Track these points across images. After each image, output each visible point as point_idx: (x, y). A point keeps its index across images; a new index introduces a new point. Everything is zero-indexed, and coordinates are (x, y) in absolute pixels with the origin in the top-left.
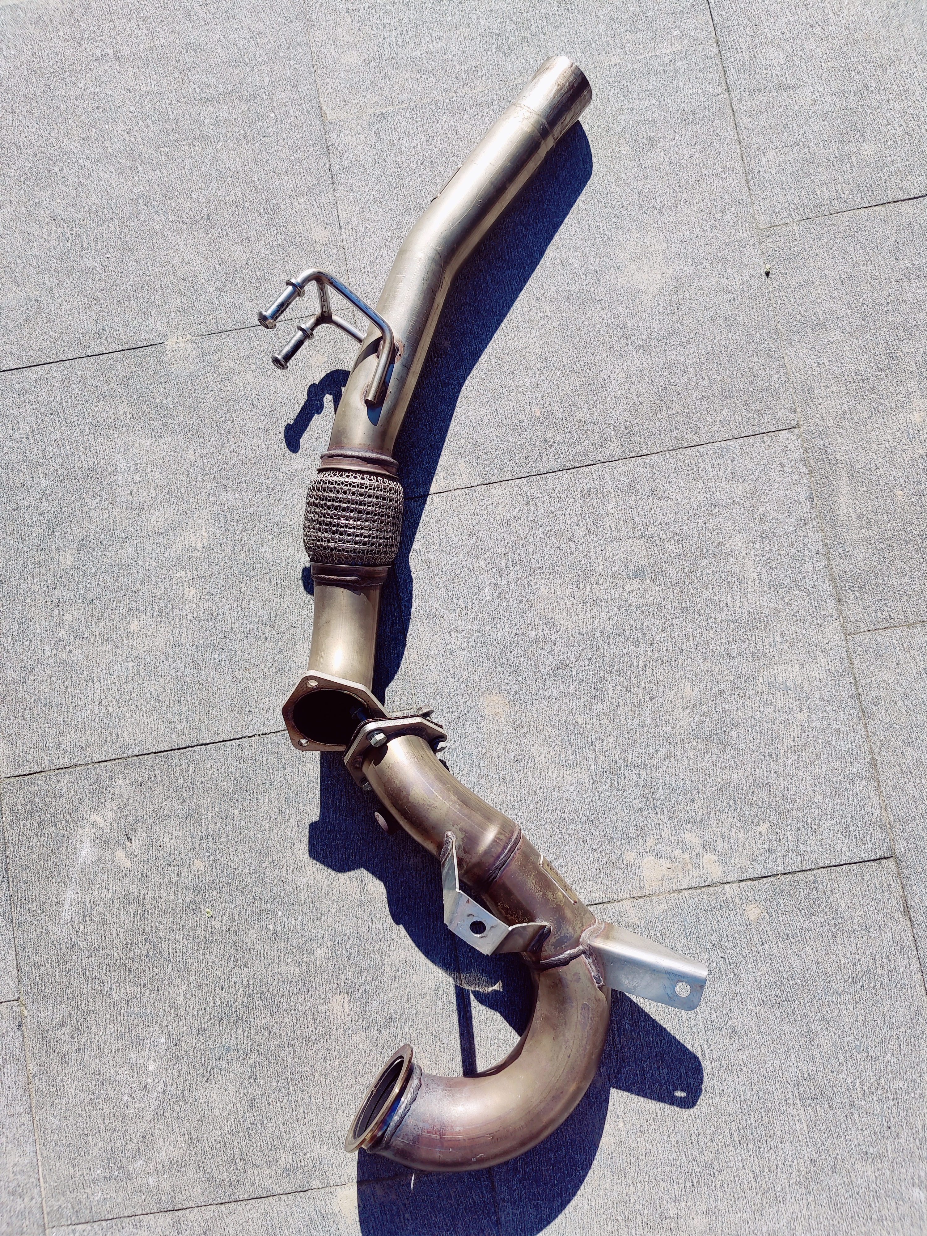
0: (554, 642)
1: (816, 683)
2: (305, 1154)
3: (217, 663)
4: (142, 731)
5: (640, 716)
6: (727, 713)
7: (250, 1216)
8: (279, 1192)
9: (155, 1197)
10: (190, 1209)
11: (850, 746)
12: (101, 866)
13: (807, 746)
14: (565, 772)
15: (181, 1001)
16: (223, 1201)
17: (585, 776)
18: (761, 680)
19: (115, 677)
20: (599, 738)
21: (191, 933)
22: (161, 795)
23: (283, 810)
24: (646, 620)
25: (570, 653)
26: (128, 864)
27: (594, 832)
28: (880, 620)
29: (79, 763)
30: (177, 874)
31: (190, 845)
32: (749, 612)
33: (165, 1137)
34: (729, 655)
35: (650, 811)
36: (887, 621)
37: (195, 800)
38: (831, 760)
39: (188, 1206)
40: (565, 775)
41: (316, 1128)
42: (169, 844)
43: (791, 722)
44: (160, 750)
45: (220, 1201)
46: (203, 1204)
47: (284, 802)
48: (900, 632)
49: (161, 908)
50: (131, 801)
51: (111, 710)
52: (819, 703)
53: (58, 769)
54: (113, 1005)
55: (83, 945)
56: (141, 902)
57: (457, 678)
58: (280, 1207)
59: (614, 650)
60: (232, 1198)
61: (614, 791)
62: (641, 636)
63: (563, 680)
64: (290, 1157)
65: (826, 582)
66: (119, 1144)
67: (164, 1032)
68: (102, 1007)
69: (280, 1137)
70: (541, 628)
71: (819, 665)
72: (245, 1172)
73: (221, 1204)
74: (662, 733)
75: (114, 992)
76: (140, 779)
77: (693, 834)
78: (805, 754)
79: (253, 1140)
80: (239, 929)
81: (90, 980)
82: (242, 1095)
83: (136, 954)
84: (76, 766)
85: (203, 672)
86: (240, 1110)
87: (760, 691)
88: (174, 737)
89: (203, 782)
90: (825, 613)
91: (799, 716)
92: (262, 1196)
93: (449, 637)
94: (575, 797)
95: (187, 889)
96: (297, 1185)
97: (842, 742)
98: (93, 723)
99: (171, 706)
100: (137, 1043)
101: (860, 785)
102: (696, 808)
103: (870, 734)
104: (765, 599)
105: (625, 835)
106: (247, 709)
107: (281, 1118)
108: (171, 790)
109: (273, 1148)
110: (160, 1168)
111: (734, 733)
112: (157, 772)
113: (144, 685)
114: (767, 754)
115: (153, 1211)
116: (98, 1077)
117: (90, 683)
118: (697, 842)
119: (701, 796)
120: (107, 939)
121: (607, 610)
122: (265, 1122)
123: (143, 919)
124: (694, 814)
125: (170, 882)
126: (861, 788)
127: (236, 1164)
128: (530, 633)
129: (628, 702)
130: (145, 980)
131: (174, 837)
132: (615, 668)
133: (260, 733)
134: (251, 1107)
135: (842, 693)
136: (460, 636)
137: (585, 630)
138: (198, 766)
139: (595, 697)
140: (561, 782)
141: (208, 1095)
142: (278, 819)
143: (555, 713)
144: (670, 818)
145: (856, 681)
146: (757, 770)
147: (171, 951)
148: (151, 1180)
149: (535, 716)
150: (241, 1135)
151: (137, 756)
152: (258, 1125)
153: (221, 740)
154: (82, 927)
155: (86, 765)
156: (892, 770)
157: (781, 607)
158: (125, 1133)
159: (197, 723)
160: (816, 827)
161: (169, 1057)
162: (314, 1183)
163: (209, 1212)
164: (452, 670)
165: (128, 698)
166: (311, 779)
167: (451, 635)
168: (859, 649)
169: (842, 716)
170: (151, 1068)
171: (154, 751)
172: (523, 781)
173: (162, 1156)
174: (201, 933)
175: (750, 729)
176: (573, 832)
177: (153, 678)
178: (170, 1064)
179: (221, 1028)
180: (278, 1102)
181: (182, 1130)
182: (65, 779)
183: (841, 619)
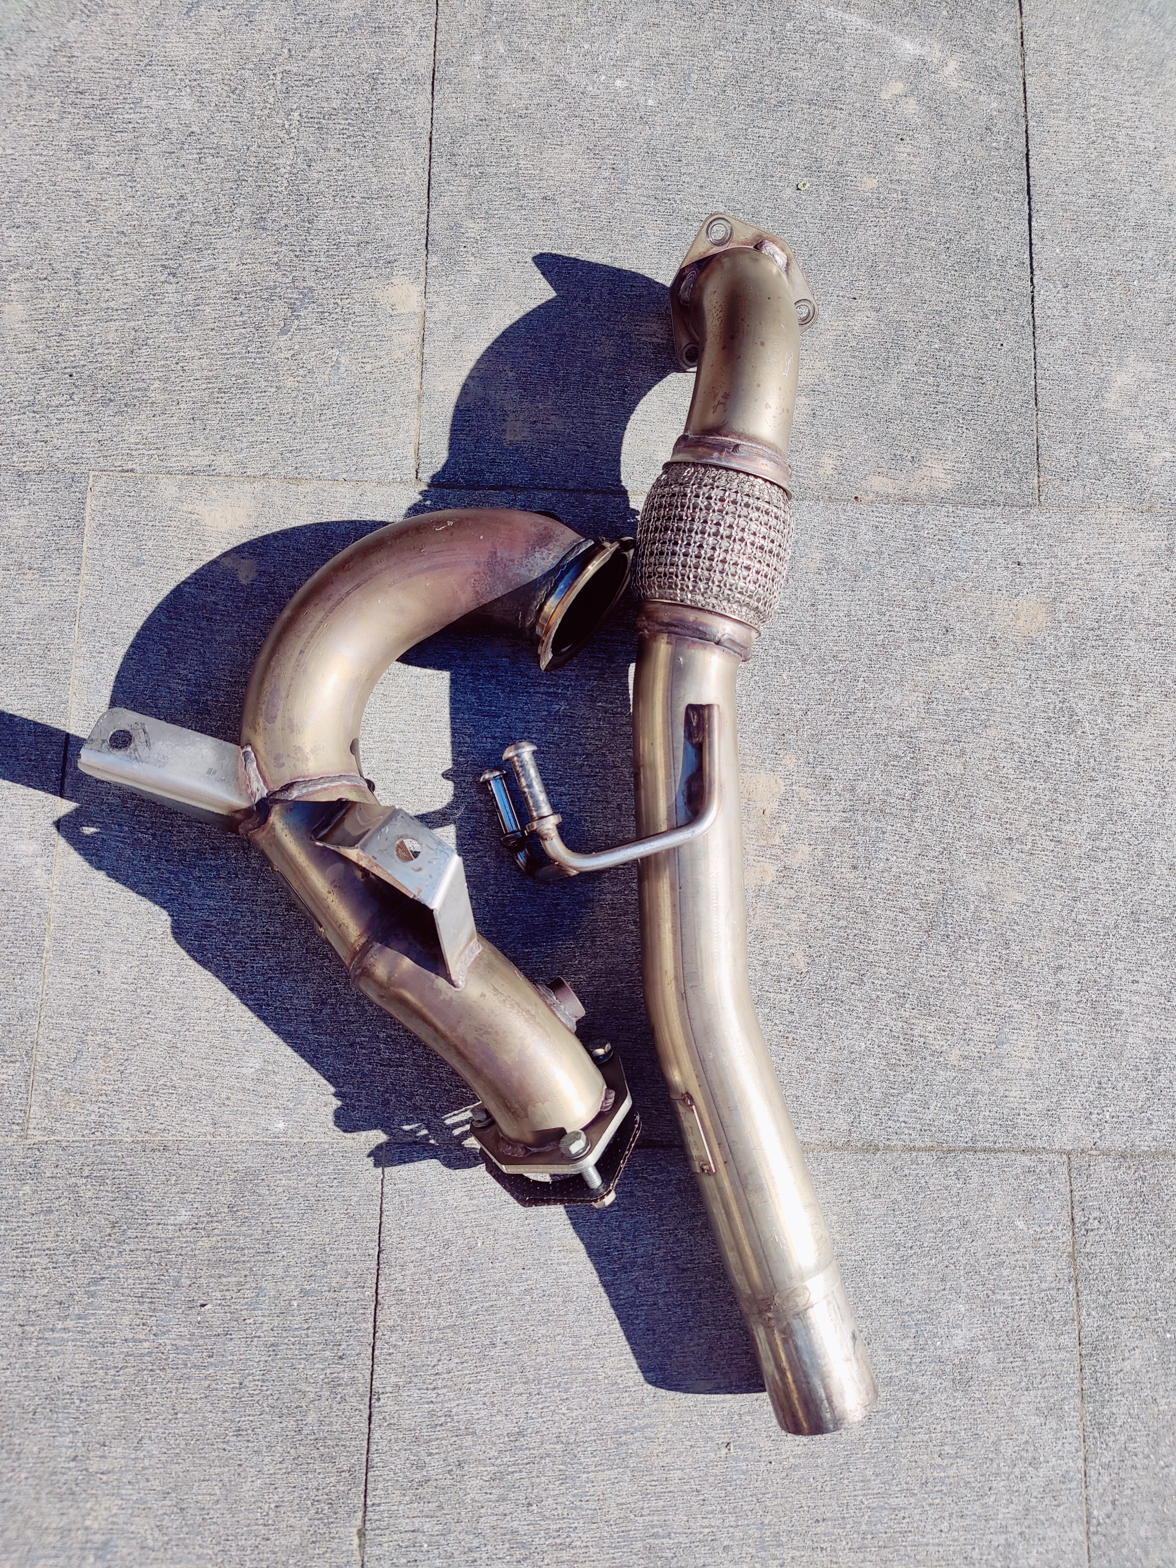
0: (1110, 719)
1: (1001, 1089)
2: (473, 254)
3: (1141, 255)
4: (1060, 143)
5: (988, 819)
6: (975, 946)
7: (407, 172)
8: (432, 213)
9: (454, 60)
10: (431, 100)
11: (901, 1119)
12: (887, 63)
13: (911, 1053)
14: (921, 695)
15: (696, 132)
16: (433, 141)
17: (912, 721)
18: (1016, 1007)
19: (1137, 123)
20: (963, 752)
21: (780, 159)
22: (969, 152)
23: (925, 306)
24: (1126, 856)
25: (1091, 736)
26: (884, 96)
27: (831, 717)
28: (1086, 1212)
29: (1027, 59)
30: (860, 155)
31: (897, 178)
32: (1121, 1012)
33: (528, 86)
34: (1061, 967)
35: (849, 803)
36: (1084, 1223)
37: (956, 193)
38: (885, 1085)
39: (436, 97)
40: (916, 694)
41: (503, 273)
42: (903, 151)
43: (949, 1037)
44: (1031, 161)
45: (434, 137)
46: (435, 116)
47: (936, 308)
48: (1064, 1239)
49: (820, 127)
50: (967, 112)
51: (1093, 110)
52: (970, 1087)
53: (1022, 33)
54: (705, 49)
55: (789, 26)
56: (832, 104)
57: (1075, 571)
58: (413, 212)
59: (1088, 800)
60: (435, 153)
61: (885, 759)
62: (1104, 845)
63: (1054, 720)
64: (473, 235)
65: (1155, 1143)
66: (530, 28)
67: (660, 106)
68: (706, 36)
69: (500, 226)
70: (1134, 703)
71: (1028, 1100)
72: (465, 176)
73: (431, 139)
74: (958, 844)
75: (721, 53)
76: (995, 130)
77: (807, 858)
78: (899, 1049)
79: (503, 193)
80: (775, 221)
81: (743, 27)
82: (562, 189)
83: (766, 87)
84: (1023, 55)
85: (1130, 234)
86: (544, 184)
87: (1001, 1001)
88: (1046, 181)
89: (979, 207)
90: (1108, 1129)
91: (956, 1052)
92: (431, 191)
93: (1136, 572)
94: (884, 701)
95: (839, 164)
96: (436, 237)
97: (909, 1108)
98: (1077, 84)
99: (1089, 186)
100: (652, 71)
101: (842, 1121)
102: (843, 870)
103: (914, 1154)
104: (1139, 1041)
105: (820, 760)
106: (1070, 282)
107: (524, 232)
108: (975, 166)
109: (488, 217)
110: (490, 72)
111: (943, 950)
112: (1001, 152)
113: (1121, 157)
114: (906, 991)
115: (437, 54)
116: (619, 17)
117: (1132, 90)
118: (795, 861)
119: (859, 880)
120: (791, 56)
121: (1148, 803)
122: (523, 212)
123: (810, 102)
124: (835, 864)
125: (852, 144)
126: (837, 1121)
127: (478, 166)
128: (1128, 687)
129: (1010, 806)
130: (729, 91)
131: (912, 158)
132: (1061, 797)
133: (1035, 294)
134: (545, 198)
135: (981, 1126)
136: (1136, 588)
137: (1122, 765)
138: (1002, 205)
139: (1022, 762)
140: (908, 686)
141: (571, 147)
142: (914, 297)
143: (1008, 699)
144: (834, 829)
145: (996, 1151)
146: (885, 971)
147: (761, 130)
148: (477, 58)
149: (1007, 670)
150: (512, 179)
151: (1026, 131)
152: (522, 202)
153: (1033, 242)
154: (812, 28)
155: (1023, 67)
156: (856, 1174)
157: (1124, 1064)
158: (543, 38)
159: (1061, 214)
160: (790, 1039)
161: (628, 107)
162: (435, 258)
163: (423, 122)
164: (1088, 567)
165: (1107, 134)
166: (963, 349)
167: (1140, 575)
168: (1044, 1169)
169: (948, 1117)
170: (618, 83)
171: (1030, 153)
172: (917, 634)
173: (505, 77)
174: (779, 171)
175: (946, 974)
176: (836, 688)
177: (1130, 169)
178: (619, 107)
179: (651, 177)
180: (544, 233)
181: (533, 108)
182: (1008, 38)
183: (1094, 1152)
